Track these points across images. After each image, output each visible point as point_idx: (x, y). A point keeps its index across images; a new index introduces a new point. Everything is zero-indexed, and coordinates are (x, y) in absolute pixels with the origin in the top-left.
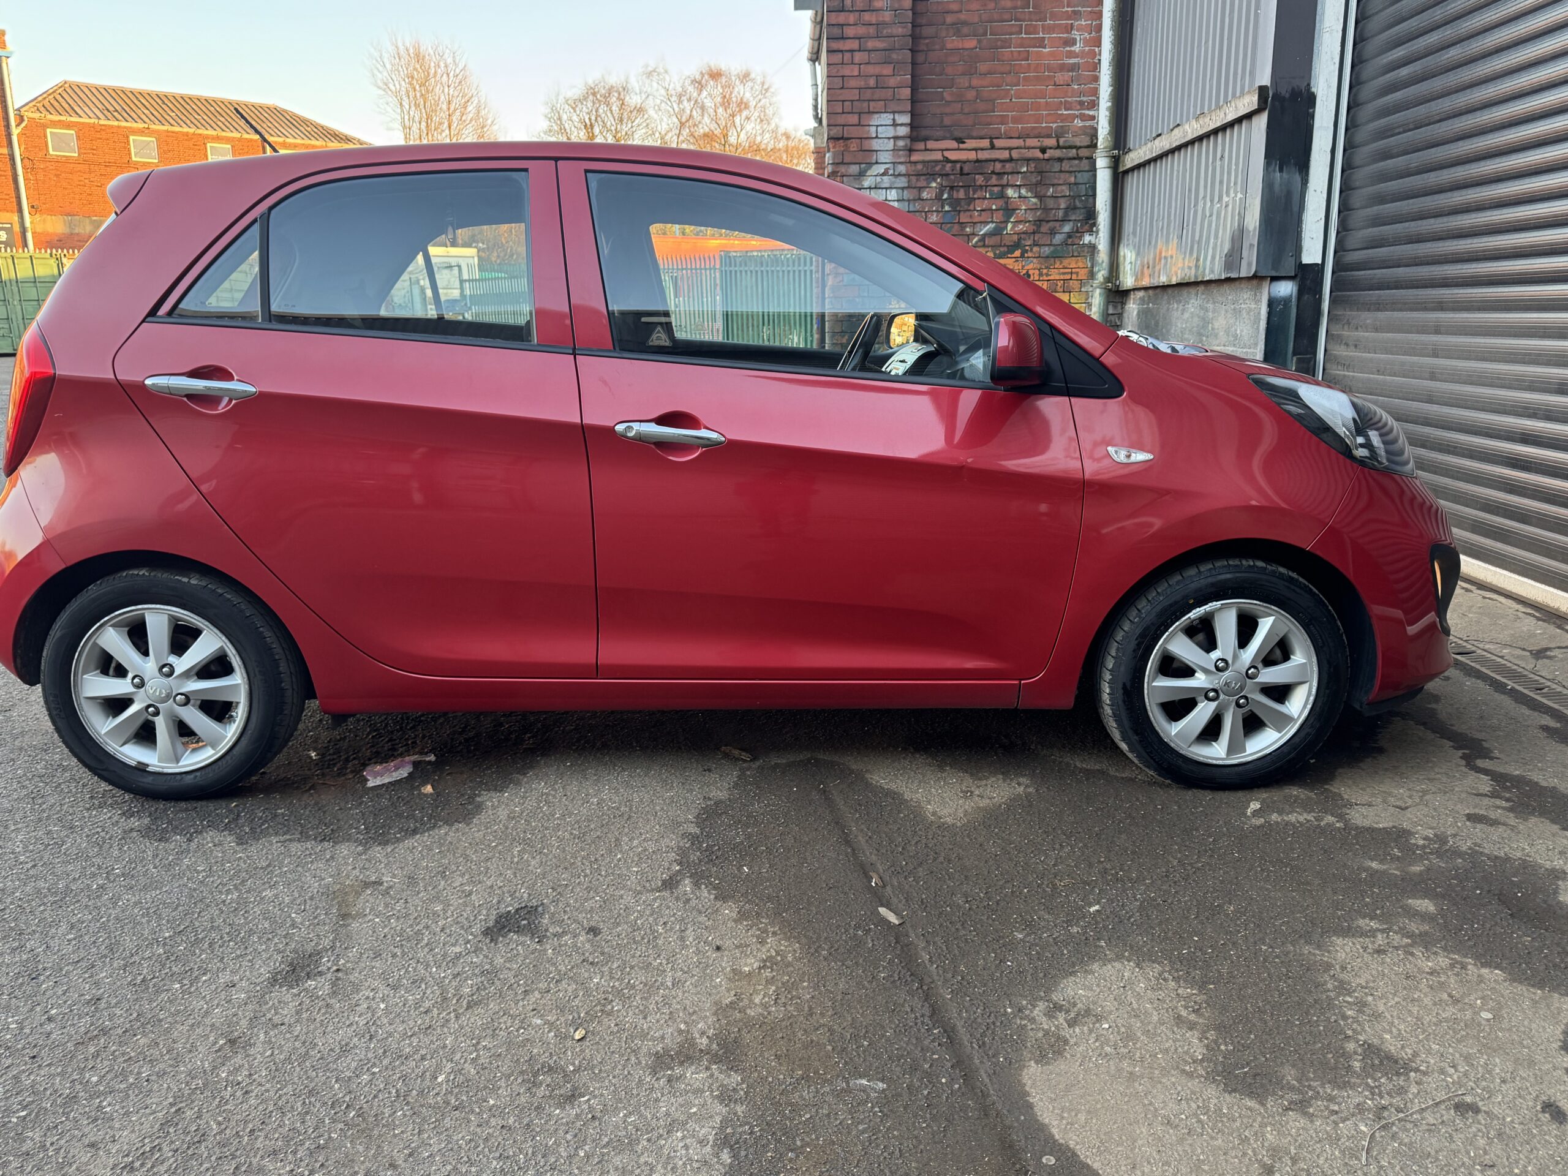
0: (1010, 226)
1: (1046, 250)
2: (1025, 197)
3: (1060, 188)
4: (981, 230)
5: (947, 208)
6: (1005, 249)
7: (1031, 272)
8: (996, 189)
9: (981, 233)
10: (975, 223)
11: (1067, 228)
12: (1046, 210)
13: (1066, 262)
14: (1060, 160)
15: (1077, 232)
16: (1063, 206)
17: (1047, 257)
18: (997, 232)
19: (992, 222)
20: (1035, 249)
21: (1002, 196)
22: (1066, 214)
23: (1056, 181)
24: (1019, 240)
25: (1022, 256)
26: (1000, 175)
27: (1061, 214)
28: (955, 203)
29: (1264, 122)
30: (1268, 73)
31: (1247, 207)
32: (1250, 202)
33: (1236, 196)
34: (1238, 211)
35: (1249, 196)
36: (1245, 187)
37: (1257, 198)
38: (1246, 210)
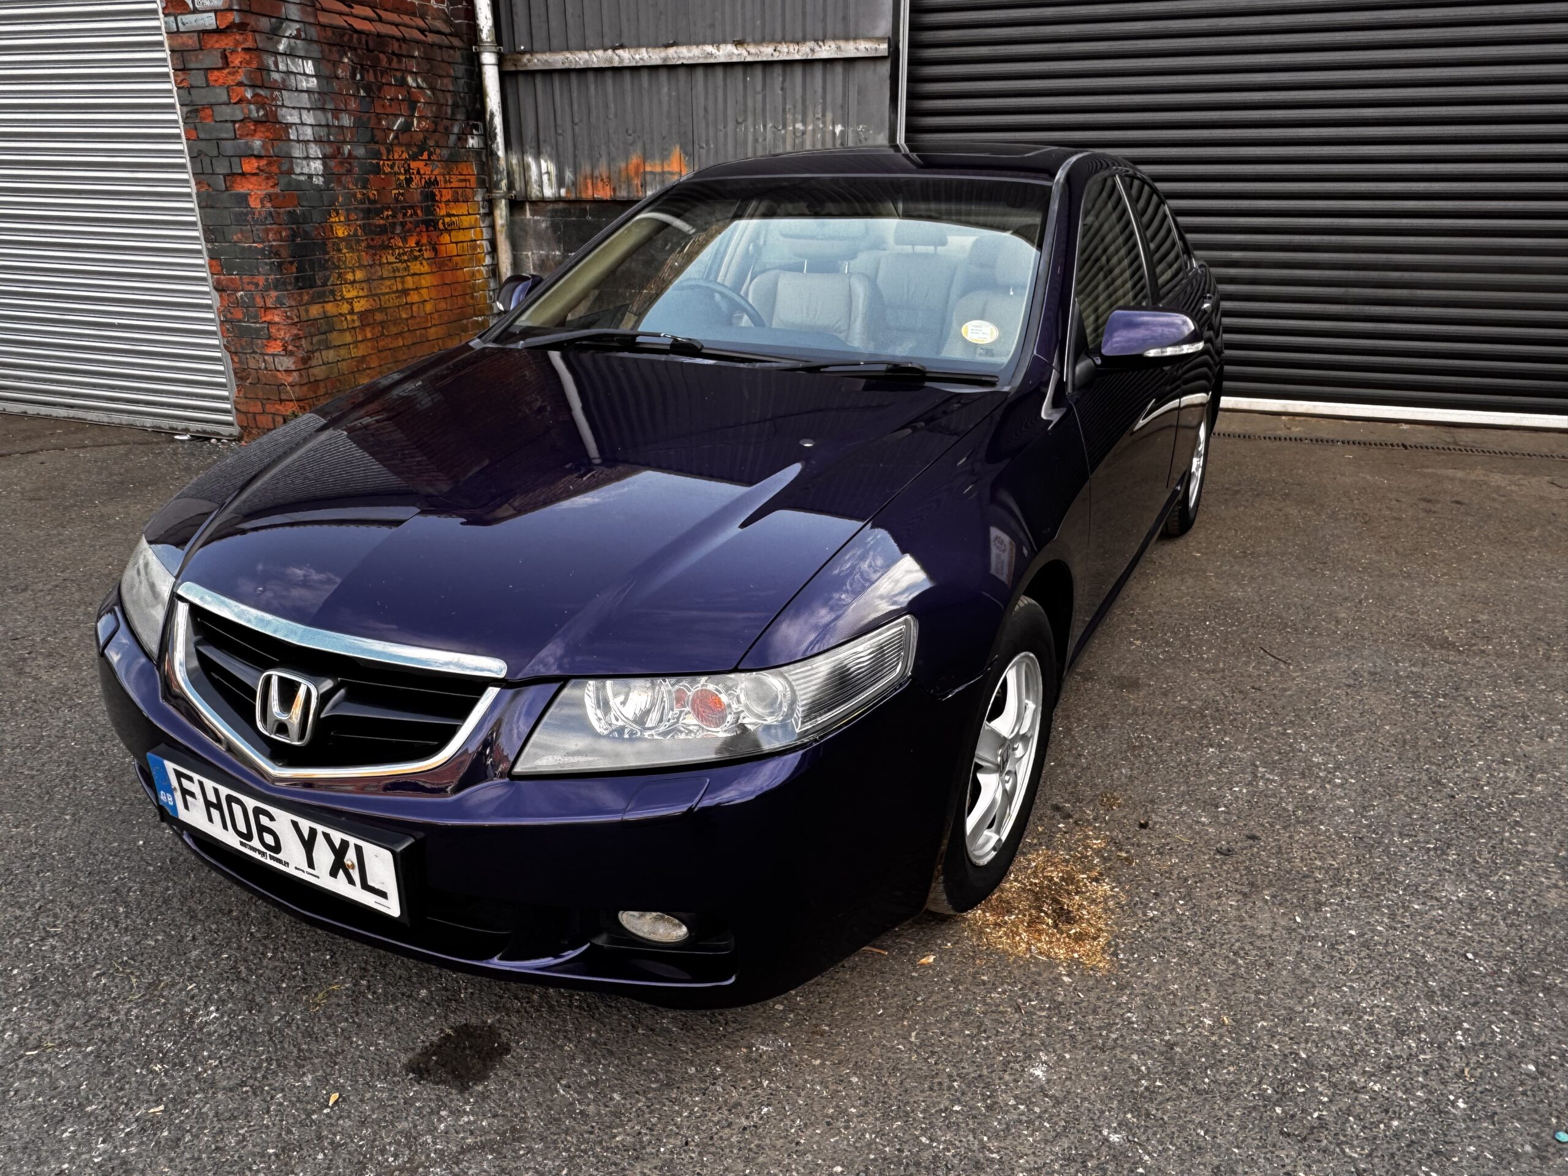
0: (415, 122)
1: (445, 152)
2: (422, 88)
3: (446, 81)
4: (394, 125)
5: (362, 93)
6: (415, 149)
7: (438, 178)
8: (399, 74)
9: (395, 128)
10: (387, 115)
11: (456, 130)
12: (440, 106)
13: (460, 166)
14: (440, 47)
15: (463, 133)
16: (450, 102)
17: (446, 161)
18: (407, 127)
19: (401, 115)
20: (438, 151)
21: (403, 83)
22: (453, 113)
23: (441, 72)
24: (425, 138)
25: (429, 159)
26: (400, 56)
27: (449, 111)
28: (368, 88)
29: (885, 69)
30: (884, 27)
31: (859, 140)
32: (867, 136)
33: (826, 127)
34: (839, 141)
35: (861, 131)
36: (845, 121)
37: (879, 133)
38: (858, 142)
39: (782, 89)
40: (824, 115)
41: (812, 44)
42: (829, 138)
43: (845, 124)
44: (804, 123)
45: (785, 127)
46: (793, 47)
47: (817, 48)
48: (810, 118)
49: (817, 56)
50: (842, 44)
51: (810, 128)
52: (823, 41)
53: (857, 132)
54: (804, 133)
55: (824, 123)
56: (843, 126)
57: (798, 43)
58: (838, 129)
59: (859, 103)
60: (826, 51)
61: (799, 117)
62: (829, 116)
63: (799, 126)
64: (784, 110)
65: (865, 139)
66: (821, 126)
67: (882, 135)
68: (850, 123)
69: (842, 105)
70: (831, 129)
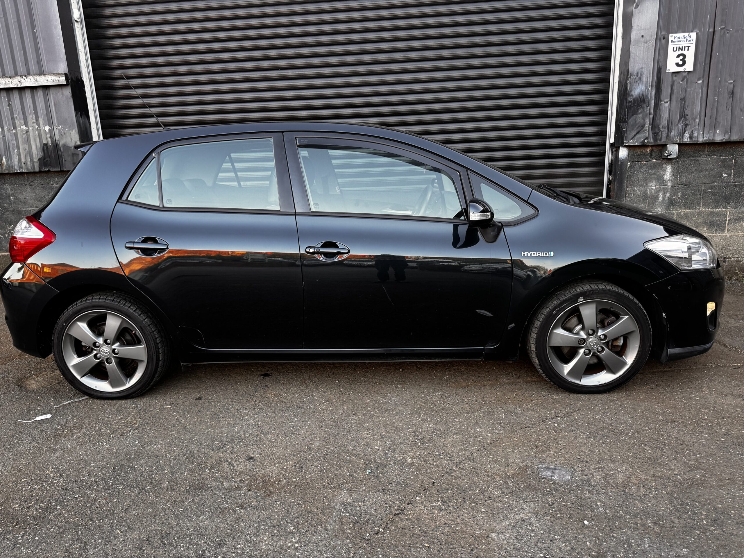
29: (68, 92)
30: (63, 67)
31: (61, 134)
32: (65, 132)
33: (40, 128)
34: (49, 136)
35: (61, 129)
36: (50, 123)
37: (72, 130)
38: (61, 136)
39: (9, 105)
40: (37, 120)
41: (19, 78)
42: (43, 134)
43: (51, 125)
44: (26, 124)
45: (15, 128)
46: (8, 80)
47: (23, 80)
48: (30, 123)
49: (24, 85)
50: (37, 77)
51: (31, 128)
52: (26, 76)
53: (59, 130)
54: (27, 131)
55: (39, 125)
56: (49, 126)
57: (10, 78)
58: (47, 128)
59: (56, 113)
60: (29, 82)
61: (23, 122)
62: (41, 121)
63: (24, 127)
64: (13, 118)
65: (65, 134)
66: (37, 127)
67: (74, 131)
68: (54, 124)
69: (46, 114)
70: (43, 128)
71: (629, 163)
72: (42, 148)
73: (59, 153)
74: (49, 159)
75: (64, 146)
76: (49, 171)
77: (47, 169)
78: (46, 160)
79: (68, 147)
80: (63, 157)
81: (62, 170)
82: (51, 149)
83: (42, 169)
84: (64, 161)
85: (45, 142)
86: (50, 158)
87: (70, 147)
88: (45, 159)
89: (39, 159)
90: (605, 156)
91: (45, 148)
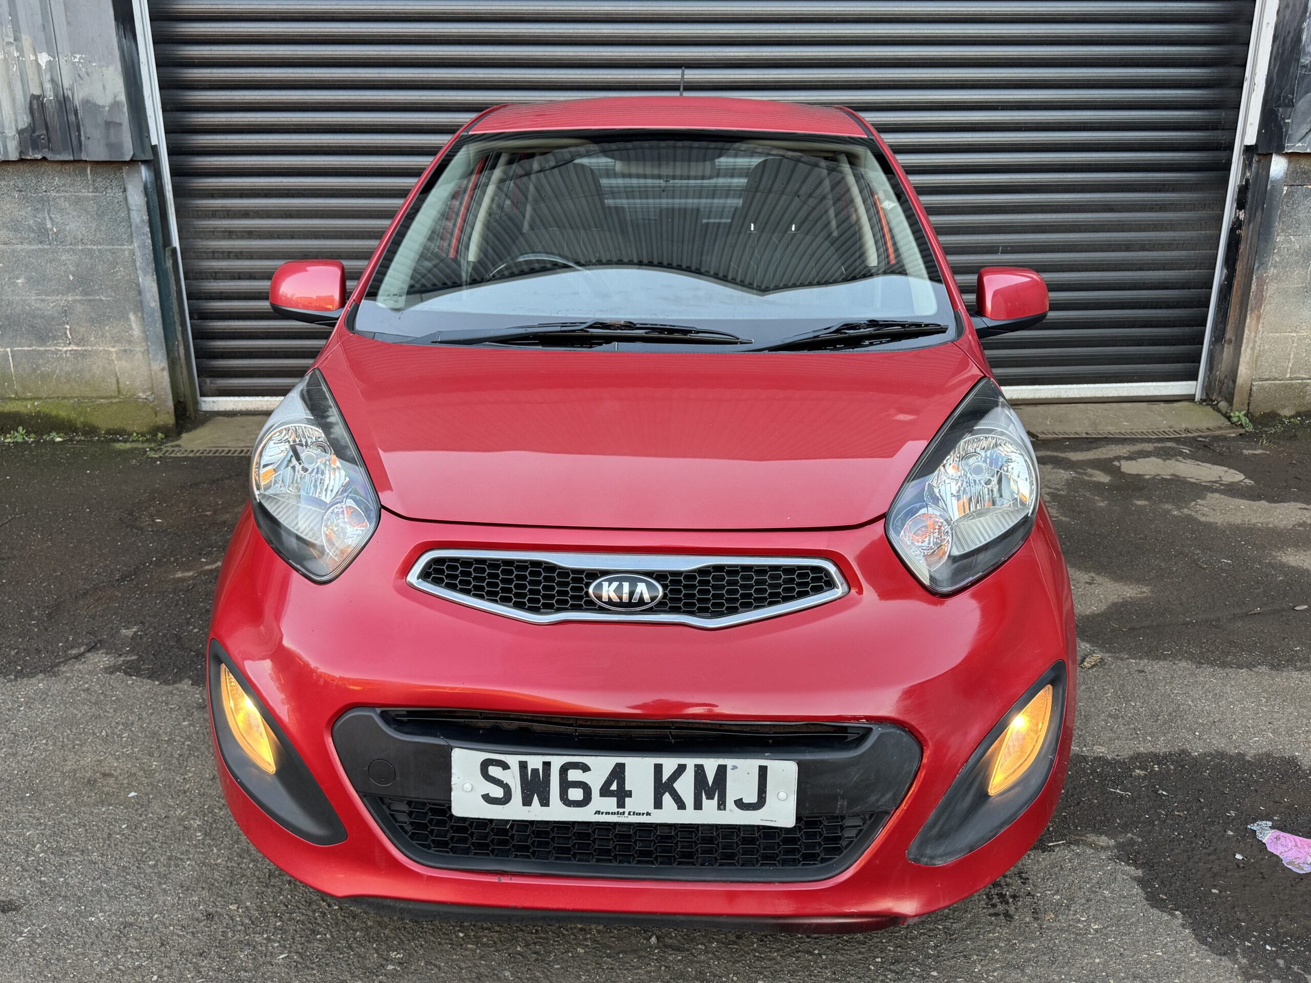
31: (79, 75)
32: (89, 70)
33: (23, 57)
34: (48, 77)
35: (79, 62)
36: (52, 48)
37: (107, 66)
38: (78, 79)
40: (17, 38)
42: (31, 74)
43: (53, 51)
51: (1, 56)
53: (74, 63)
55: (20, 50)
56: (49, 55)
58: (44, 59)
59: (68, 23)
62: (26, 41)
65: (88, 74)
66: (16, 54)
67: (111, 68)
68: (60, 51)
69: (43, 25)
70: (32, 58)
71: (1286, 188)
72: (28, 106)
73: (72, 118)
74: (44, 132)
75: (86, 102)
76: (44, 159)
77: (39, 157)
78: (37, 133)
79: (95, 104)
80: (82, 128)
81: (76, 158)
82: (51, 108)
83: (27, 154)
84: (83, 138)
85: (37, 92)
86: (47, 129)
87: (99, 106)
88: (34, 132)
89: (20, 132)
90: (1229, 170)
91: (36, 105)
